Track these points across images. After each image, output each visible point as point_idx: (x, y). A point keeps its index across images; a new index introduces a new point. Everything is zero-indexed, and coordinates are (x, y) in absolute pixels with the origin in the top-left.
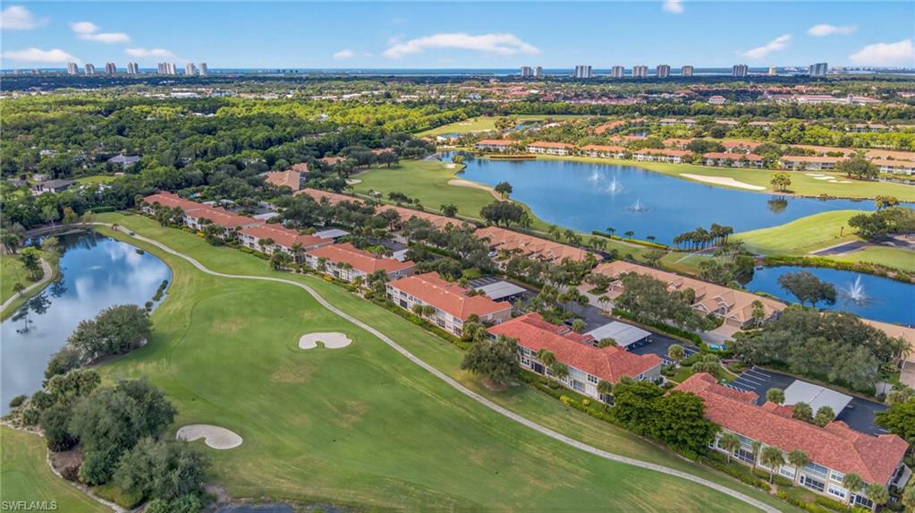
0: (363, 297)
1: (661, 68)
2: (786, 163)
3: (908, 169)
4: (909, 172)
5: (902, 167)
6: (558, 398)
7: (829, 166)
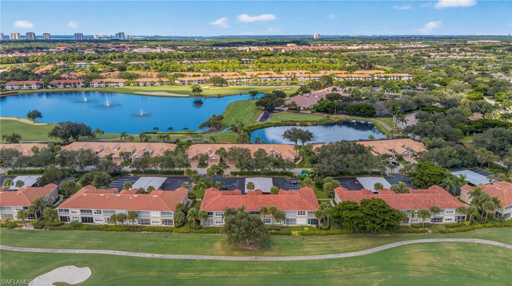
0: (32, 228)
1: (29, 34)
2: (182, 81)
3: (234, 79)
4: (235, 81)
5: (232, 79)
6: (291, 234)
7: (201, 81)
